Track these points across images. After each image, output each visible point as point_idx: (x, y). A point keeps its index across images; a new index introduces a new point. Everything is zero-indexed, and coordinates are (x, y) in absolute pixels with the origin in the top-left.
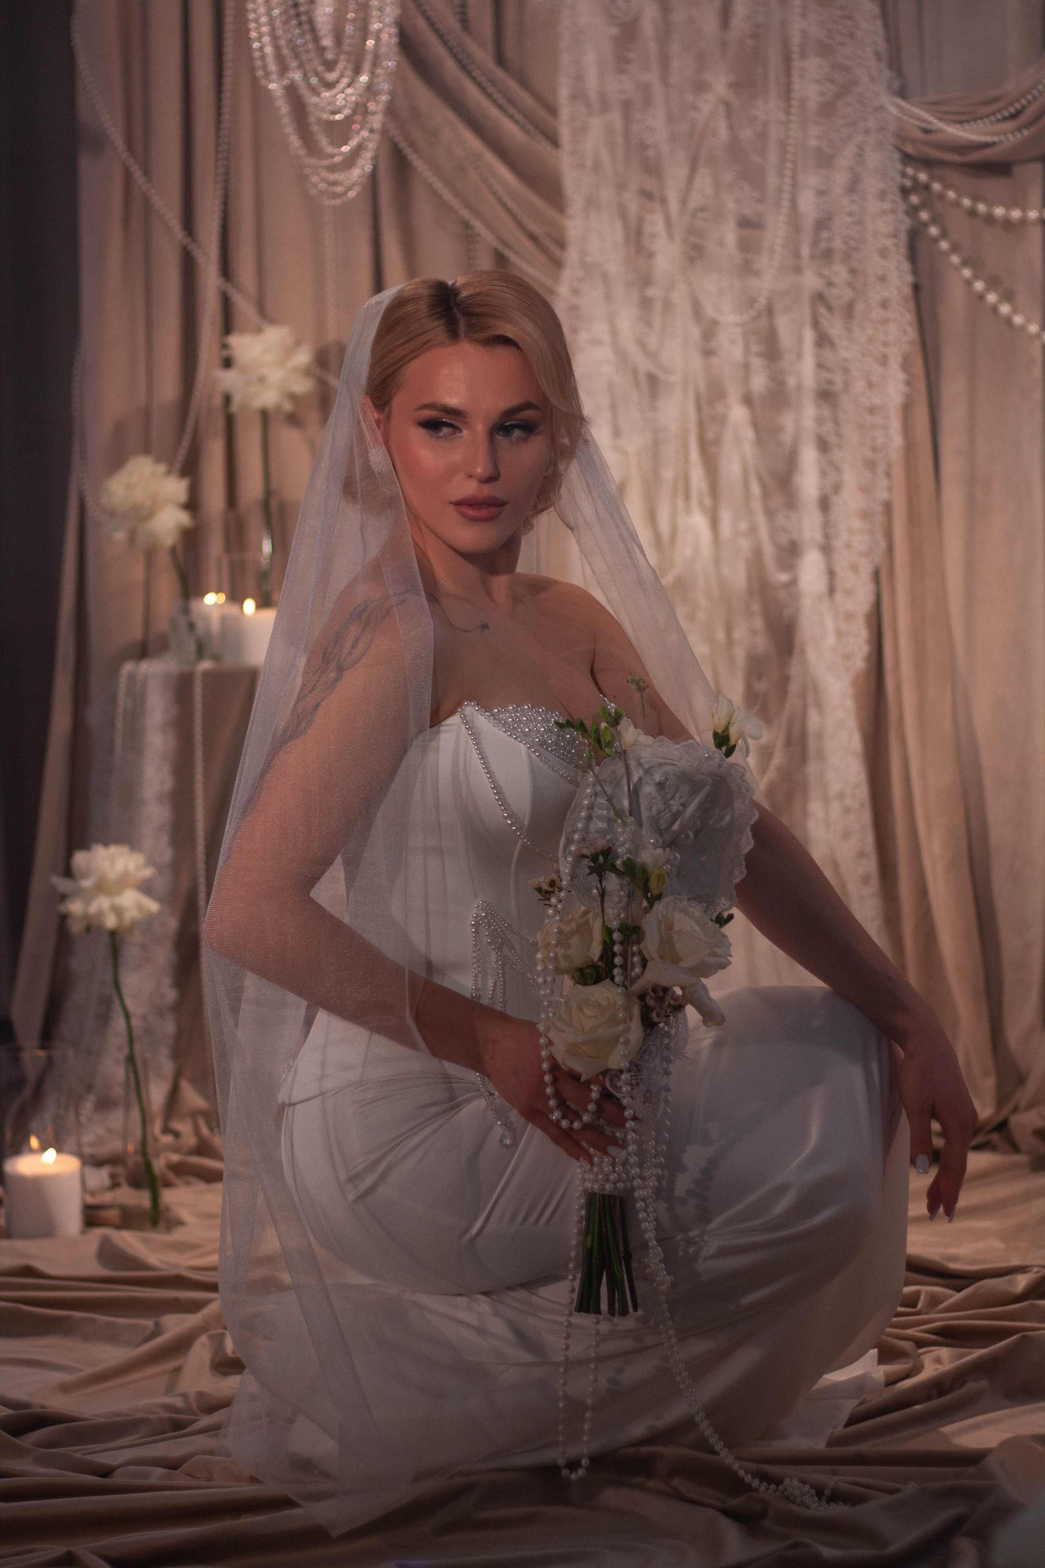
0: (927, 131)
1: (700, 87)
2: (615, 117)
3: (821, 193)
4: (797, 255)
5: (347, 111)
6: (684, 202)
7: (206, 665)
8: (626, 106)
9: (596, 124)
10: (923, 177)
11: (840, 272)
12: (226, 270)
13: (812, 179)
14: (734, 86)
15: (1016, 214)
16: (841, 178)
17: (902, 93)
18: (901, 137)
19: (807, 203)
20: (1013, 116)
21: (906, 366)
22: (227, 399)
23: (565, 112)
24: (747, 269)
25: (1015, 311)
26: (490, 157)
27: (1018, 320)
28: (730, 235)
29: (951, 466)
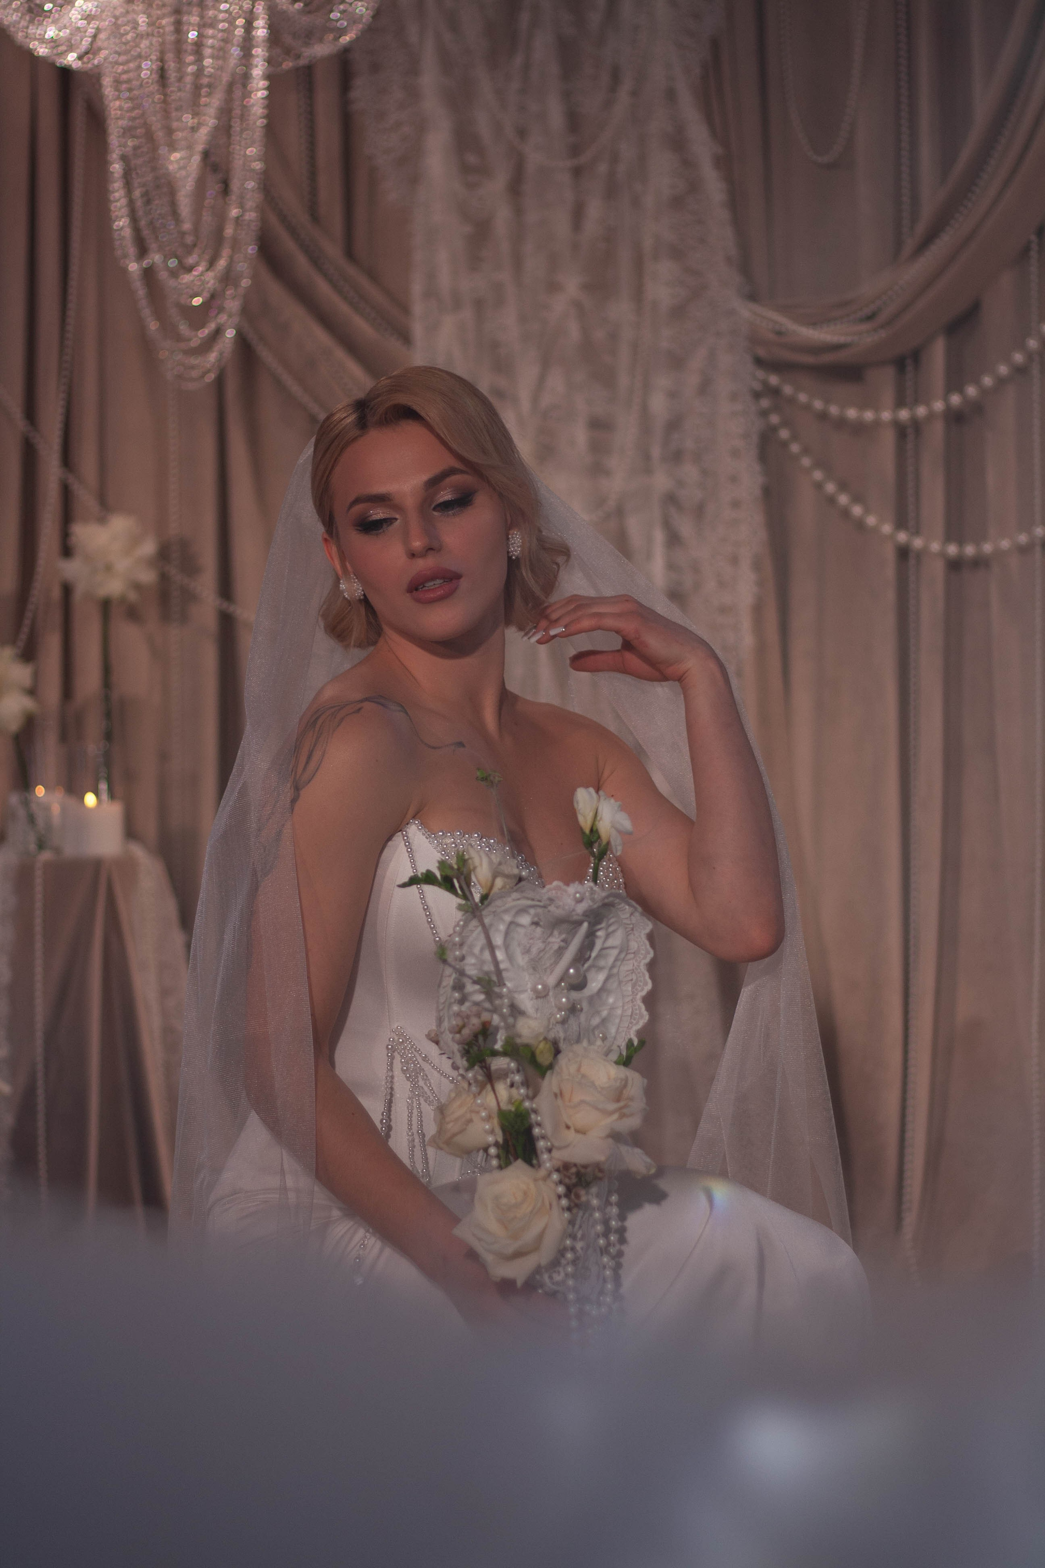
0: (779, 333)
1: (553, 287)
2: (467, 314)
3: (673, 395)
4: (647, 457)
5: (206, 294)
6: (535, 399)
7: (46, 856)
8: (479, 304)
9: (448, 324)
10: (774, 380)
11: (690, 471)
12: (67, 459)
13: (663, 381)
14: (587, 287)
15: (869, 415)
16: (692, 380)
17: (753, 297)
18: (754, 339)
19: (659, 404)
20: (870, 318)
21: (757, 566)
22: (67, 590)
23: (418, 308)
24: (597, 470)
25: (867, 511)
26: (340, 354)
27: (871, 520)
28: (580, 435)
29: (801, 669)
